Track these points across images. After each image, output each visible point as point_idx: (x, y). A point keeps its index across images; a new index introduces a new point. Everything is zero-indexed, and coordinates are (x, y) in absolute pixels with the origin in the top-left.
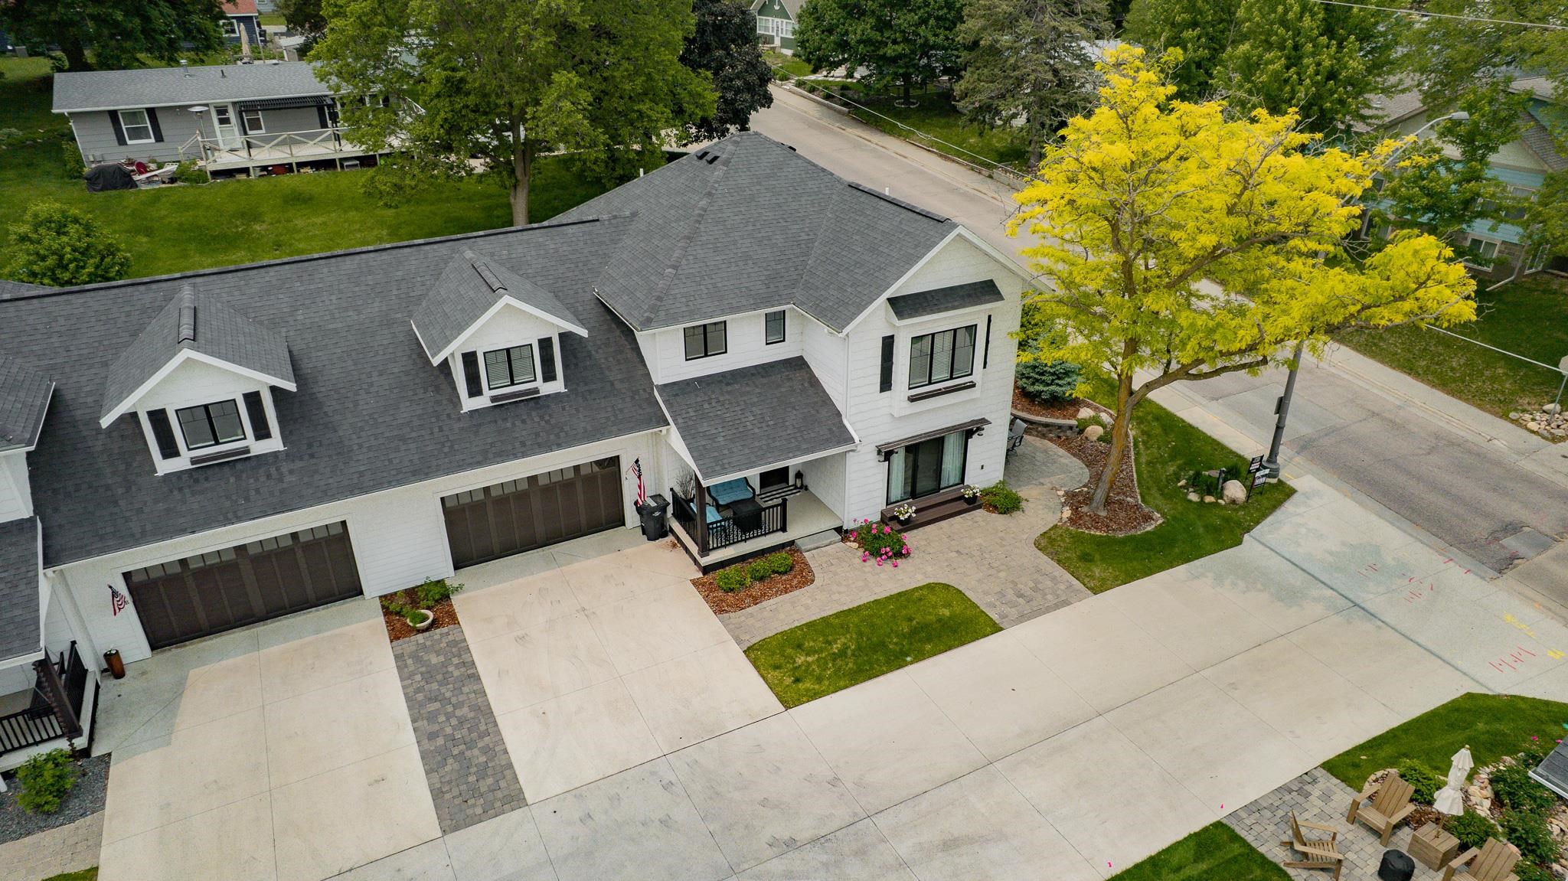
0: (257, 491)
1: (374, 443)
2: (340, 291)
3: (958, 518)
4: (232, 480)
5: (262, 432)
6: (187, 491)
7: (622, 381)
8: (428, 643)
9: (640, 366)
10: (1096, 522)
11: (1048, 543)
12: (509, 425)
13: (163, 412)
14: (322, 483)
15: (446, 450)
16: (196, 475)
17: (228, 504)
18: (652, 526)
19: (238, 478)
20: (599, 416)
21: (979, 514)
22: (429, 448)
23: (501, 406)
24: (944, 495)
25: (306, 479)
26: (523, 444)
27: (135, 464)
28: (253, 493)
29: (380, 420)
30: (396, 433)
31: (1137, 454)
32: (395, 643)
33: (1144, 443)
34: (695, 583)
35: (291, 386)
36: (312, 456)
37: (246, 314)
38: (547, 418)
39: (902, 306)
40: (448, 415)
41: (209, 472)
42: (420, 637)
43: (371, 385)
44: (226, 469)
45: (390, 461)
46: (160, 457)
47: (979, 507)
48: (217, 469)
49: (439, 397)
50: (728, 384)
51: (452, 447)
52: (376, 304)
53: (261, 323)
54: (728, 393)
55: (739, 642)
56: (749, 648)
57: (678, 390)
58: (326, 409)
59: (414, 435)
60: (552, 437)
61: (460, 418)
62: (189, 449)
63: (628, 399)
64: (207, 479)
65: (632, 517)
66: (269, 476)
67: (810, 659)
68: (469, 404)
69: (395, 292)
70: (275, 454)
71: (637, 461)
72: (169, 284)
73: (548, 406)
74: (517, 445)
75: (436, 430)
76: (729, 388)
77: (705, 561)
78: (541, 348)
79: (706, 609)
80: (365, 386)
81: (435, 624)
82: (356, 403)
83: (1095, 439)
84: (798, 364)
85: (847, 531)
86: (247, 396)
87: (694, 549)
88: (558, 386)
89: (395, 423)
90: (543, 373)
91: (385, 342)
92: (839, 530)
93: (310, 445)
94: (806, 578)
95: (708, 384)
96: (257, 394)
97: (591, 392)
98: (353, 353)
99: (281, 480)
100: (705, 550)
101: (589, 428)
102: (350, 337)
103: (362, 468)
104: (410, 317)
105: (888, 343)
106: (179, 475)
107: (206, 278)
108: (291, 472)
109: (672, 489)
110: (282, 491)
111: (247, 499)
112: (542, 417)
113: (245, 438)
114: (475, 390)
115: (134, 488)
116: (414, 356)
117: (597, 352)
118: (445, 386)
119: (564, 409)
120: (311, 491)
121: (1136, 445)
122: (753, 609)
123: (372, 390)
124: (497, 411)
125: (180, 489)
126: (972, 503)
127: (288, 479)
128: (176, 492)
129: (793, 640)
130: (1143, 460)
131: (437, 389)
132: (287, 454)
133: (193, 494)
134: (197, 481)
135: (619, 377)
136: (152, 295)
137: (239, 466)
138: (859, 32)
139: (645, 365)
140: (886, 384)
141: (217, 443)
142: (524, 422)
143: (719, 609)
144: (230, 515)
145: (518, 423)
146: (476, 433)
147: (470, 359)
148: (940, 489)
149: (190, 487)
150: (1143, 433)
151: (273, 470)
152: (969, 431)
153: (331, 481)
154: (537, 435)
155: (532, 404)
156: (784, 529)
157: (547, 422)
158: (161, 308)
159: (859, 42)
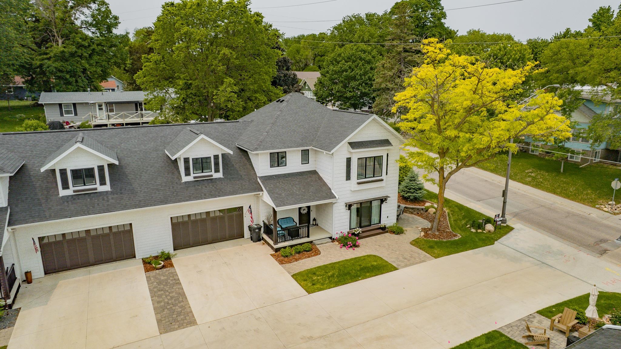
0: (98, 204)
1: (146, 190)
2: (139, 139)
3: (379, 236)
4: (89, 200)
5: (103, 182)
6: (70, 202)
7: (245, 175)
8: (160, 273)
9: (252, 170)
10: (434, 236)
11: (416, 243)
12: (200, 188)
13: (65, 170)
14: (124, 203)
15: (175, 194)
16: (75, 197)
17: (85, 208)
18: (255, 236)
19: (91, 199)
20: (235, 187)
21: (387, 235)
22: (168, 194)
23: (197, 180)
24: (372, 227)
25: (118, 201)
26: (205, 195)
27: (51, 192)
28: (96, 205)
29: (149, 183)
30: (155, 187)
31: (450, 218)
32: (147, 273)
33: (452, 214)
34: (271, 255)
35: (117, 163)
36: (121, 193)
37: (102, 144)
38: (215, 186)
39: (353, 145)
40: (177, 183)
41: (81, 196)
42: (157, 271)
43: (147, 170)
44: (87, 196)
45: (152, 197)
46: (62, 189)
47: (387, 232)
48: (83, 196)
49: (173, 176)
50: (287, 177)
51: (177, 194)
52: (152, 144)
53: (107, 147)
54: (287, 180)
55: (289, 273)
56: (293, 275)
57: (266, 179)
58: (129, 178)
59: (162, 188)
60: (217, 193)
61: (181, 184)
62: (73, 187)
63: (247, 182)
64: (79, 199)
65: (247, 233)
66: (103, 199)
67: (319, 278)
68: (185, 179)
69: (160, 140)
70: (107, 192)
71: (250, 206)
72: (74, 132)
73: (216, 182)
74: (203, 195)
75: (171, 187)
76: (287, 179)
77: (276, 247)
78: (214, 159)
79: (277, 263)
80: (145, 171)
81: (164, 267)
82: (141, 176)
83: (432, 213)
84: (314, 172)
85: (334, 239)
86: (99, 167)
87: (271, 242)
88: (220, 175)
89: (155, 184)
90: (215, 169)
91: (154, 156)
92: (331, 238)
93: (121, 190)
94: (317, 253)
95: (279, 177)
96: (103, 166)
97: (233, 178)
98: (142, 159)
99: (108, 201)
100: (276, 242)
101: (232, 191)
102: (141, 154)
103: (141, 199)
104: (165, 149)
105: (349, 160)
106: (68, 197)
107: (88, 131)
108: (112, 198)
109: (263, 221)
110: (108, 205)
111: (94, 207)
112: (213, 186)
113: (96, 184)
114: (188, 174)
115: (49, 200)
116: (165, 162)
117: (236, 165)
118: (176, 173)
119: (222, 183)
120: (119, 206)
121: (449, 215)
122: (295, 263)
123: (147, 172)
124: (196, 183)
125: (67, 202)
126: (384, 230)
127: (111, 201)
128: (66, 203)
129: (312, 272)
130: (452, 219)
131: (173, 173)
132: (111, 192)
133: (72, 204)
134: (74, 199)
135: (244, 174)
136: (67, 135)
137: (92, 195)
138: (337, 88)
139: (254, 170)
140: (348, 178)
141: (85, 185)
142: (206, 187)
143: (281, 263)
144: (86, 212)
145: (204, 187)
146: (187, 190)
147: (186, 160)
148: (371, 225)
149: (71, 201)
150: (451, 211)
151: (105, 198)
152: (382, 200)
153: (127, 203)
154: (211, 192)
155: (209, 181)
156: (308, 236)
157: (215, 188)
158: (70, 140)
159: (337, 92)
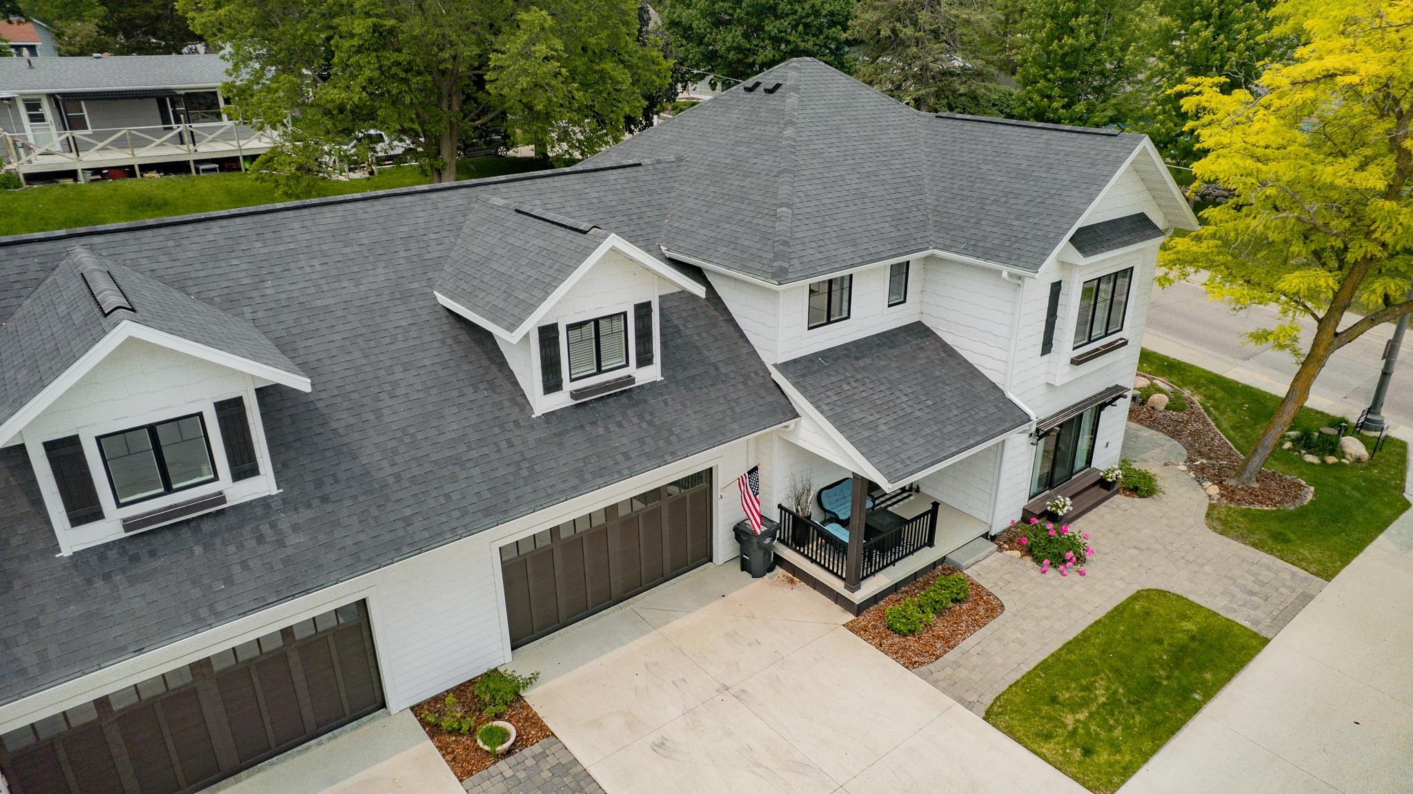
0: (244, 565)
1: (416, 471)
2: (324, 254)
3: (1100, 507)
4: (198, 550)
5: (243, 465)
6: (118, 578)
7: (726, 362)
9: (741, 341)
11: (1221, 525)
12: (601, 431)
13: (74, 441)
14: (349, 542)
15: (525, 473)
16: (132, 549)
17: (196, 593)
19: (208, 547)
20: (712, 411)
22: (502, 472)
23: (586, 403)
25: (322, 538)
26: (627, 456)
27: (14, 541)
28: (237, 569)
29: (420, 436)
30: (447, 453)
31: (1215, 420)
32: (467, 781)
33: (1216, 408)
34: (850, 627)
35: (302, 384)
36: (325, 499)
37: (183, 289)
38: (648, 417)
39: (1088, 240)
40: (516, 422)
41: (157, 542)
42: (502, 765)
43: (395, 384)
44: (185, 533)
45: (447, 497)
46: (67, 523)
47: (1117, 492)
48: (169, 536)
49: (497, 398)
50: (857, 359)
51: (531, 468)
52: (380, 271)
53: (210, 301)
54: (864, 368)
55: (969, 706)
56: (987, 712)
57: (801, 368)
58: (334, 425)
59: (473, 454)
60: (661, 444)
61: (533, 425)
62: (119, 505)
63: (741, 386)
64: (153, 554)
65: (724, 545)
66: (260, 539)
67: (1082, 716)
68: (542, 403)
69: (403, 254)
70: (265, 502)
71: (756, 469)
72: (48, 245)
73: (646, 401)
74: (619, 458)
75: (504, 445)
76: (861, 363)
77: (858, 597)
78: (638, 317)
79: (896, 667)
80: (387, 387)
81: (521, 742)
82: (378, 413)
83: (1162, 408)
84: (920, 328)
85: (996, 537)
86: (220, 406)
87: (838, 585)
88: (651, 374)
89: (442, 439)
90: (638, 354)
91: (403, 323)
92: (986, 536)
93: (319, 484)
94: (990, 604)
95: (836, 359)
96: (238, 402)
97: (693, 378)
98: (360, 340)
99: (281, 543)
100: (848, 580)
101: (706, 428)
102: (350, 318)
103: (408, 512)
104: (431, 287)
105: (1056, 288)
106: (101, 551)
107: (109, 237)
108: (296, 528)
109: (780, 506)
110: (286, 561)
111: (229, 581)
112: (641, 417)
113: (216, 478)
114: (552, 383)
115: (18, 584)
116: (449, 341)
117: (685, 325)
118: (501, 381)
119: (666, 403)
120: (332, 556)
123: (398, 392)
124: (581, 412)
125: (107, 577)
127: (293, 539)
128: (99, 583)
129: (1037, 692)
131: (492, 386)
132: (283, 498)
133: (132, 581)
134: (135, 559)
135: (721, 357)
136: (18, 262)
137: (207, 527)
139: (747, 341)
140: (1047, 347)
141: (169, 490)
142: (620, 425)
143: (911, 665)
144: (204, 612)
145: (612, 427)
146: (561, 445)
147: (548, 335)
148: (1072, 475)
149: (123, 570)
151: (265, 528)
153: (361, 537)
154: (642, 441)
155: (624, 399)
156: (930, 543)
157: (650, 423)
158: (39, 282)
